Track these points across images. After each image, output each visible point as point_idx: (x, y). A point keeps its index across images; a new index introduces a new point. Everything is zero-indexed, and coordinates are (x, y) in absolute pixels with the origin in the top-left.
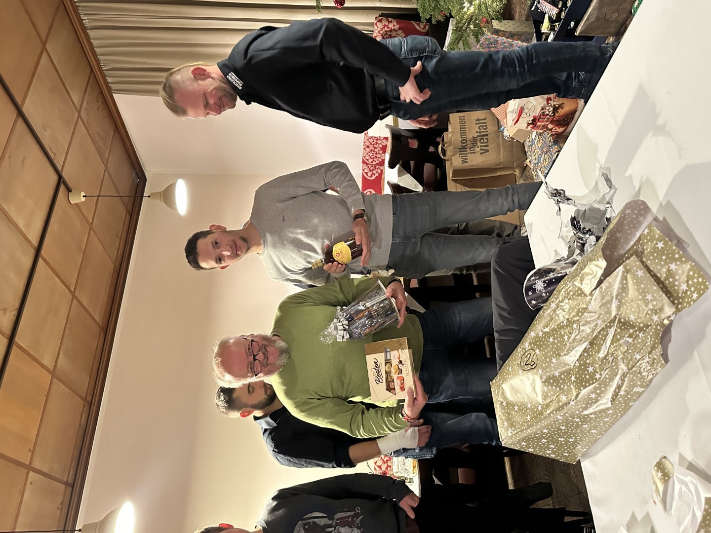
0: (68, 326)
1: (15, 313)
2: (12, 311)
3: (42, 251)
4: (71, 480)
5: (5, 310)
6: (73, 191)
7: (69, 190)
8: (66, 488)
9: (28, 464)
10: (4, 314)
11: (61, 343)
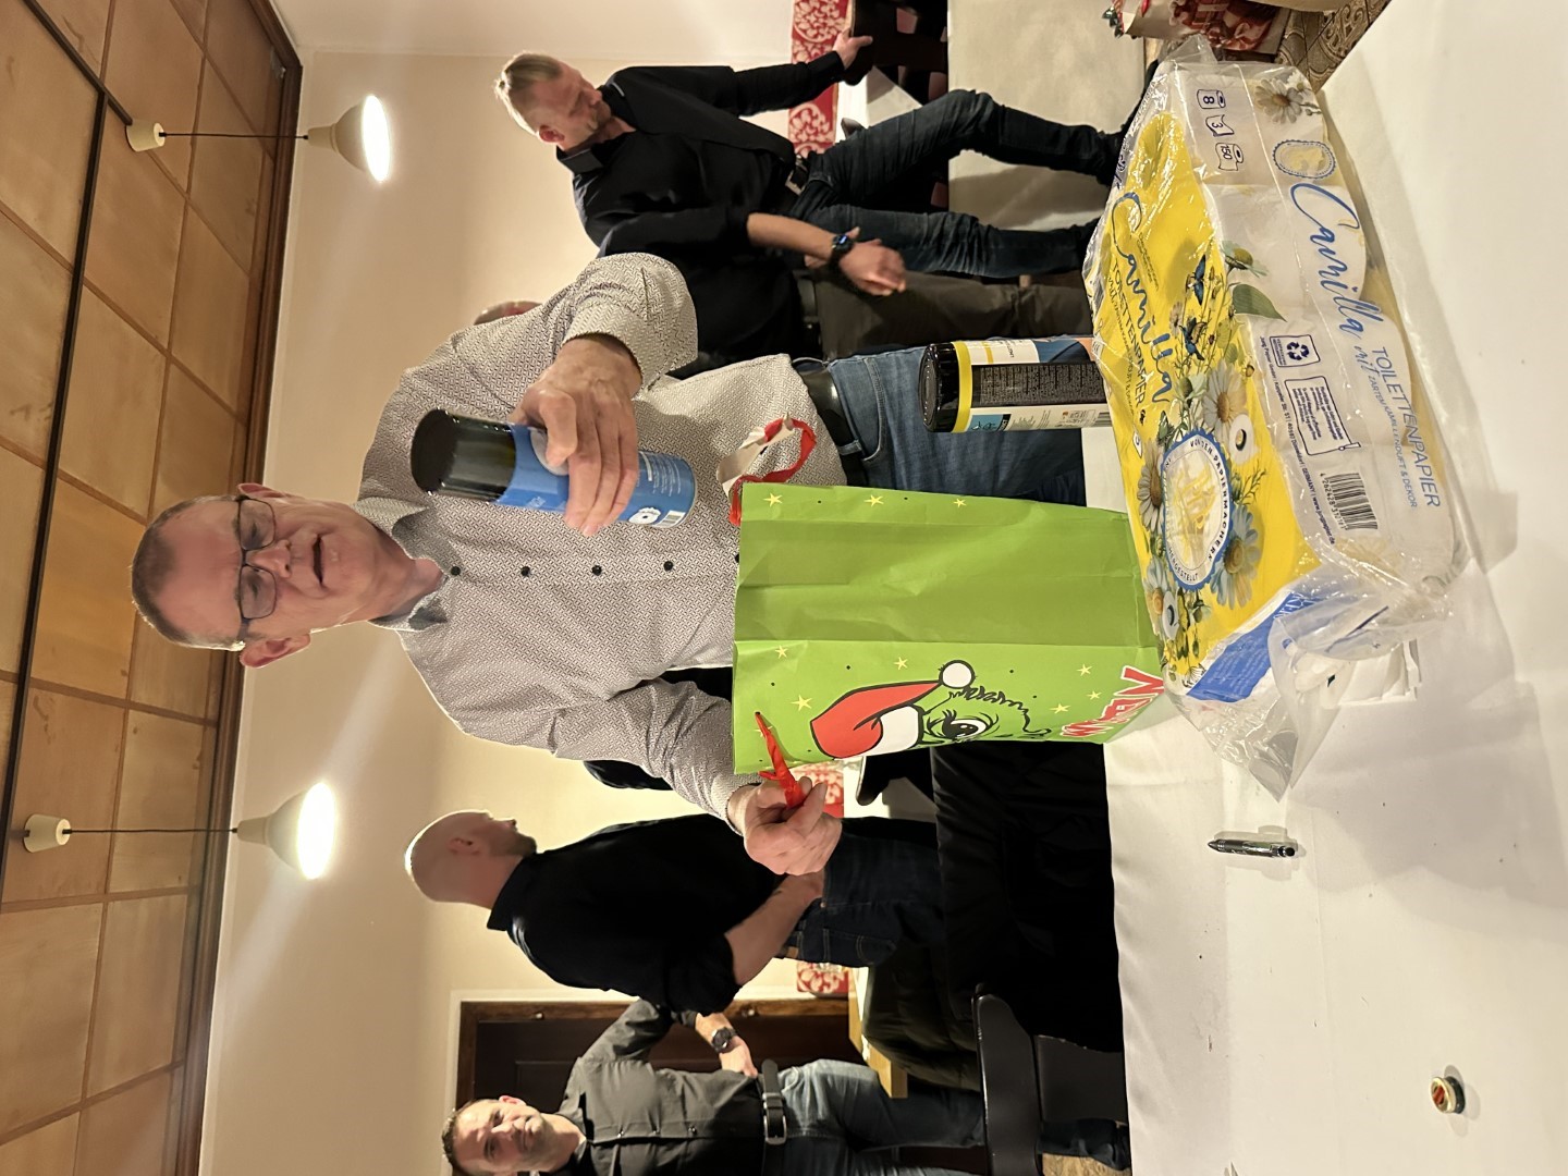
0: (165, 422)
1: (49, 412)
2: (43, 410)
3: (86, 272)
4: (212, 714)
5: (27, 409)
6: (134, 120)
7: (127, 121)
8: (205, 730)
9: (123, 697)
10: (27, 418)
11: (157, 460)
